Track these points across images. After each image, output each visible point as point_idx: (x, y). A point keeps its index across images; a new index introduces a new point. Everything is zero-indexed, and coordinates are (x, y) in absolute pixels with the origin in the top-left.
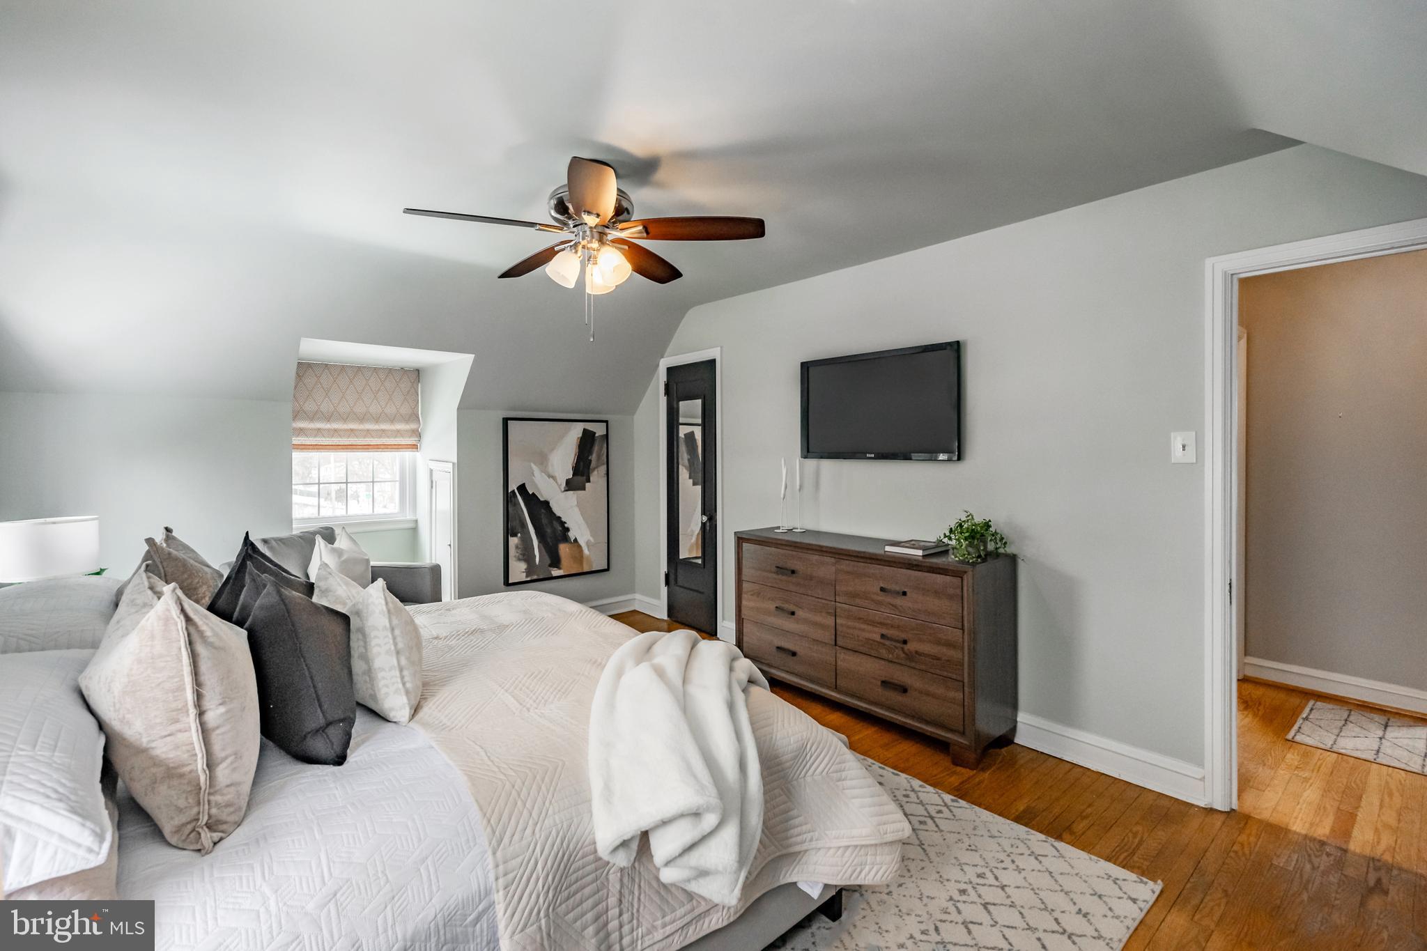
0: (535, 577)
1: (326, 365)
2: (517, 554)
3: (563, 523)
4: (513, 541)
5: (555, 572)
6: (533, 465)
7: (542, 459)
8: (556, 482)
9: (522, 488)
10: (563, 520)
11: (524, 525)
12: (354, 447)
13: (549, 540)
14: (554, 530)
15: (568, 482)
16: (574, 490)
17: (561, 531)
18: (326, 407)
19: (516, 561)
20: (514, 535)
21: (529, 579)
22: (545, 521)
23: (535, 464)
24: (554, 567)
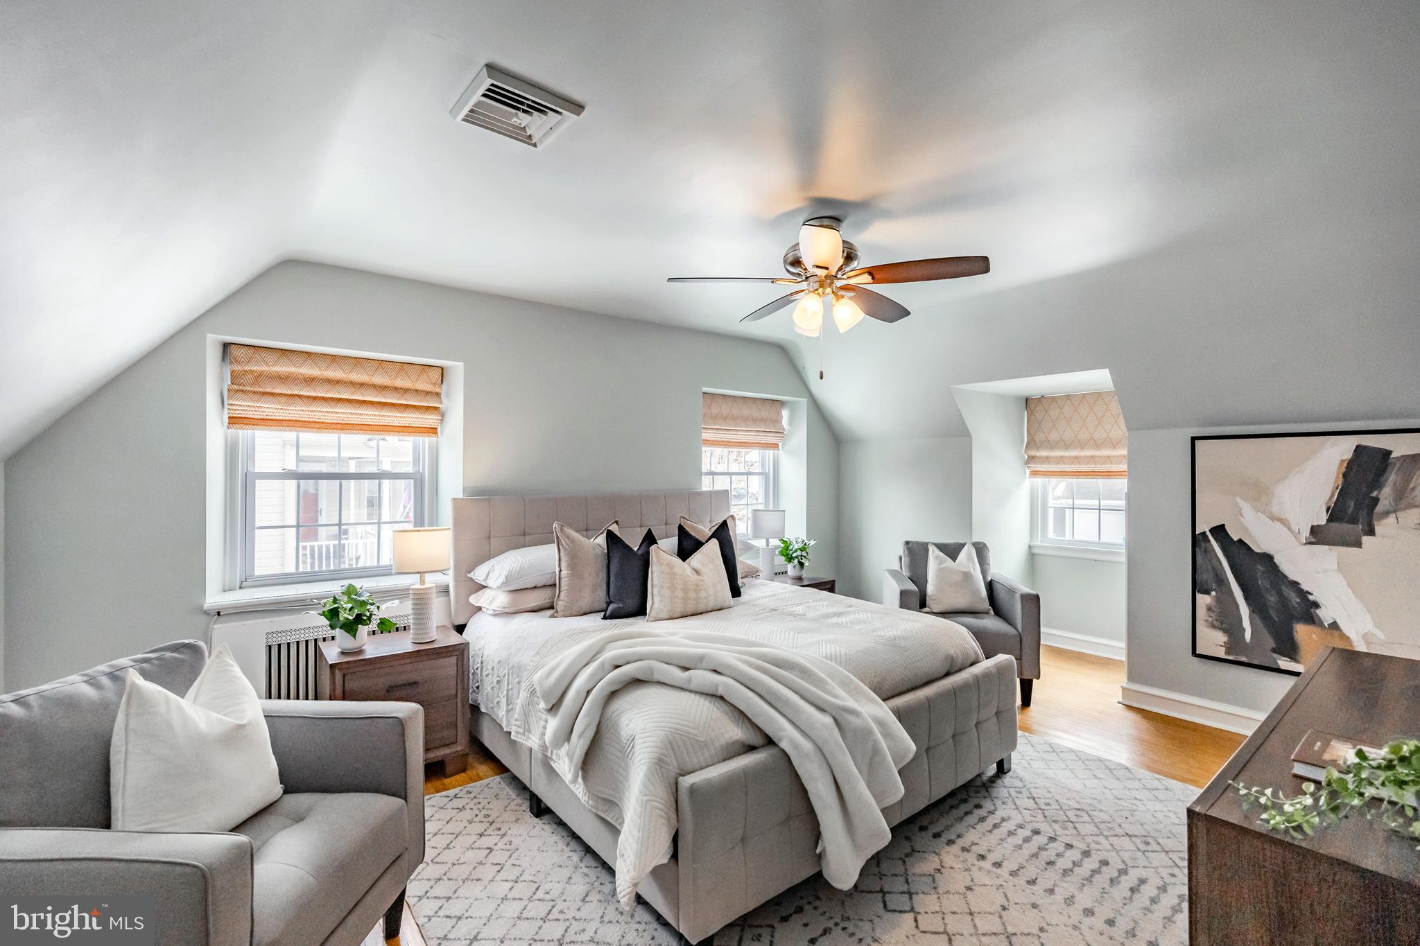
0: (1244, 659)
1: (1068, 396)
2: (1210, 619)
3: (1303, 594)
4: (1204, 600)
5: (1284, 663)
6: (1238, 499)
7: (1259, 494)
8: (1289, 529)
9: (1219, 531)
10: (1305, 587)
11: (1222, 582)
12: (1095, 474)
13: (1273, 614)
14: (1284, 601)
15: (1314, 530)
16: (1329, 545)
17: (1297, 603)
18: (1067, 436)
19: (1208, 627)
20: (1207, 592)
21: (1230, 658)
22: (1263, 582)
23: (1243, 499)
24: (1283, 655)
